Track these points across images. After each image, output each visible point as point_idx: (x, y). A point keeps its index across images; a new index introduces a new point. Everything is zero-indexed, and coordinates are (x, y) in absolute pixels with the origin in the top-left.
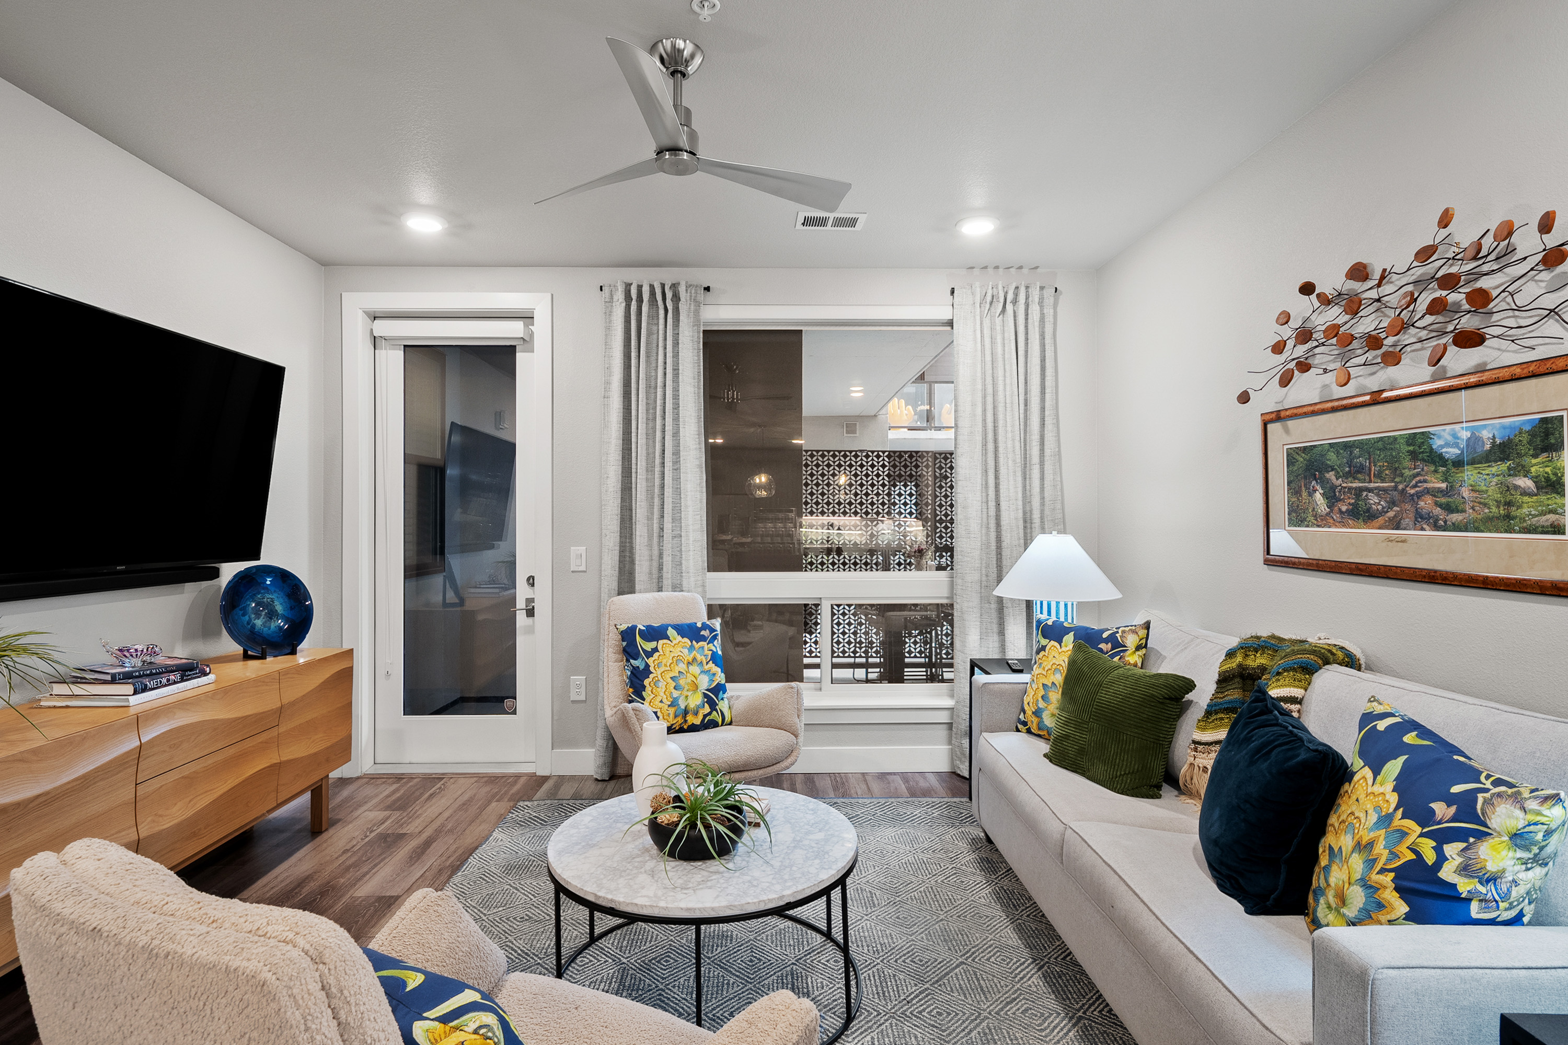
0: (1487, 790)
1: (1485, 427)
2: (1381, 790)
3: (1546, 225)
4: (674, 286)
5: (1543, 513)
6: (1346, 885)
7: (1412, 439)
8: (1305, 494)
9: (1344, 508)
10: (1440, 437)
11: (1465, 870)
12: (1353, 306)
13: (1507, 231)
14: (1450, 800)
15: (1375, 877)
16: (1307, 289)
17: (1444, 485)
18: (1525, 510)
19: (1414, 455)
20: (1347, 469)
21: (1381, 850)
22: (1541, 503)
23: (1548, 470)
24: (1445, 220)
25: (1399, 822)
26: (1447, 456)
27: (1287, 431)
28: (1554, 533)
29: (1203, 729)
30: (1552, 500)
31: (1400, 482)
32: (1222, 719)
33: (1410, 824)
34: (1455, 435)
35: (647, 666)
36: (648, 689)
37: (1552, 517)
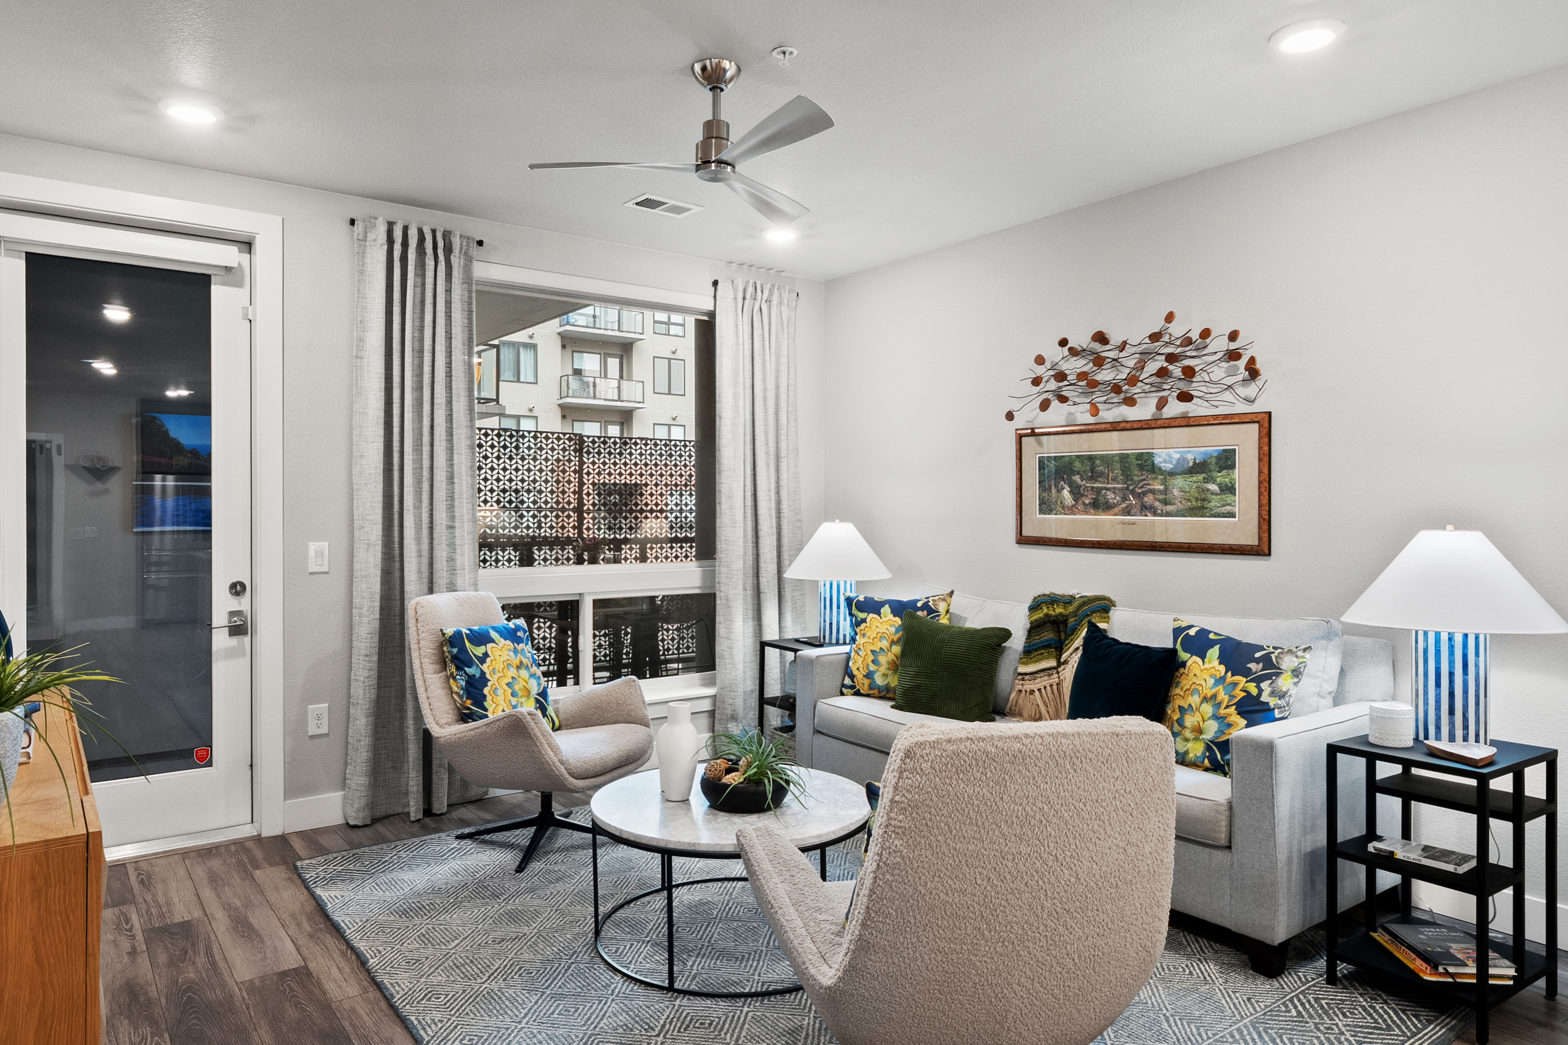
0: (1274, 653)
1: (1189, 452)
2: (1211, 665)
3: (1233, 336)
4: (447, 235)
5: (1223, 506)
6: (1201, 723)
7: (1139, 456)
8: (1054, 491)
9: (1087, 502)
10: (1159, 456)
11: (1273, 694)
12: (1099, 361)
13: (1205, 334)
14: (1257, 661)
15: (1222, 711)
16: (1063, 343)
17: (1162, 487)
18: (1213, 504)
19: (1141, 467)
20: (1090, 474)
21: (1223, 696)
22: (1222, 500)
23: (1227, 480)
24: (1170, 318)
25: (1230, 678)
26: (1164, 469)
27: (1040, 444)
28: (1230, 517)
29: (1023, 663)
30: (1229, 498)
31: (1131, 485)
32: (1043, 654)
33: (1238, 678)
34: (1170, 456)
35: (483, 673)
36: (489, 698)
37: (1228, 508)
